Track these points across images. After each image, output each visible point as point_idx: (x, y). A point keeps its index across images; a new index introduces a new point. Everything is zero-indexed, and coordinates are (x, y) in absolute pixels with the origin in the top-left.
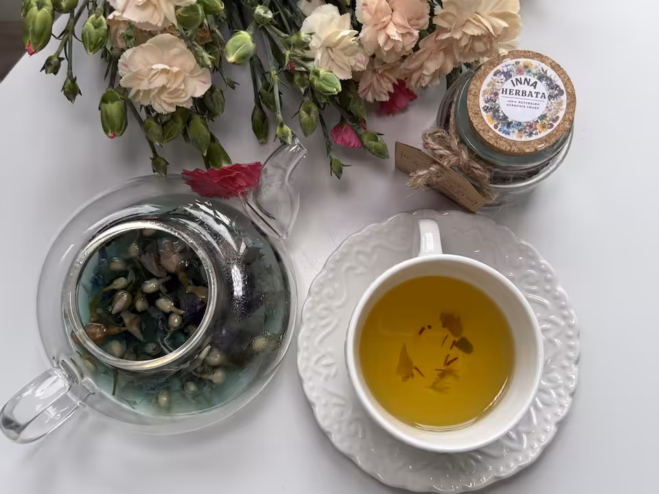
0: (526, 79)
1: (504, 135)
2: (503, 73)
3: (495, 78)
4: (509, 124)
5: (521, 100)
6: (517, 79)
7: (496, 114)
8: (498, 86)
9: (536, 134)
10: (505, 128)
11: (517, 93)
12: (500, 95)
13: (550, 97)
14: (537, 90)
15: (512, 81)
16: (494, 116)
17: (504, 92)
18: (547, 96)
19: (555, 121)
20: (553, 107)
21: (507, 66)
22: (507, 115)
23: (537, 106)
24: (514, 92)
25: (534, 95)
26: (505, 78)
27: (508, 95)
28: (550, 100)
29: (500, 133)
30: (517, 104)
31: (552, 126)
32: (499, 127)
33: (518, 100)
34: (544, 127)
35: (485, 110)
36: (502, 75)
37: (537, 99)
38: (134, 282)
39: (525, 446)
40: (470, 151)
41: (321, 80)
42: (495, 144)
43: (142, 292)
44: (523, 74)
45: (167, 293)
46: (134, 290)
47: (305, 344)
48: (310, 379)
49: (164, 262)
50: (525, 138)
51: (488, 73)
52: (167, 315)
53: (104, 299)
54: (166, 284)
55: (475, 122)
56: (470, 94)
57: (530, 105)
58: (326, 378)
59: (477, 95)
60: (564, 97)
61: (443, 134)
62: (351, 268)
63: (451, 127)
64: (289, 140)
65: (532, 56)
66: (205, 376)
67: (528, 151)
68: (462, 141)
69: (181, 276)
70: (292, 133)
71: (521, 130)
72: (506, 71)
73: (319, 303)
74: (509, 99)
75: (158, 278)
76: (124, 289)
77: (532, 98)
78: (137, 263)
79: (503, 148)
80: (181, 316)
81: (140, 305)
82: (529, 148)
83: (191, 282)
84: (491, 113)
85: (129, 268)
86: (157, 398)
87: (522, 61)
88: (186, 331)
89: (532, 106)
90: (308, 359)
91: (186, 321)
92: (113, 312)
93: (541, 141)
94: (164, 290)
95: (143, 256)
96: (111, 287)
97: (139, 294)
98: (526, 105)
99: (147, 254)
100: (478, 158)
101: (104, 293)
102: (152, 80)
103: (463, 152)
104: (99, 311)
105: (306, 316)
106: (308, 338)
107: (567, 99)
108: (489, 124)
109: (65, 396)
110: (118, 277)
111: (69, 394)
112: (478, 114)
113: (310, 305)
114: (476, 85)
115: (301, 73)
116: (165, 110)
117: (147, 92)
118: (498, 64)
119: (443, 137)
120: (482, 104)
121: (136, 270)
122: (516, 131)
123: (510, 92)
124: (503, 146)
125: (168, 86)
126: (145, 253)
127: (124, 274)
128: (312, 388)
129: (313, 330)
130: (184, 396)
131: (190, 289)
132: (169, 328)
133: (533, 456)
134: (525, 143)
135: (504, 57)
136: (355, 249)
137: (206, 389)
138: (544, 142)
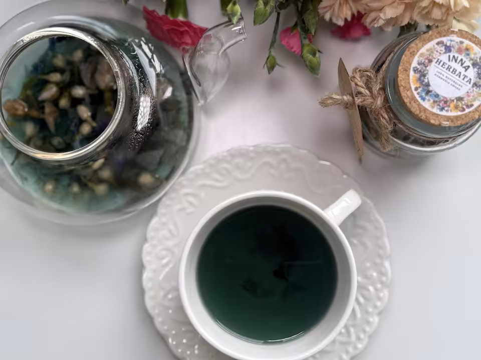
0: (462, 60)
1: (419, 99)
2: (446, 46)
3: (436, 46)
4: (428, 92)
5: (449, 76)
6: (454, 57)
7: (422, 78)
8: (436, 55)
9: (447, 111)
10: (423, 94)
11: (449, 68)
12: (433, 64)
13: (475, 85)
14: (466, 74)
15: (449, 56)
16: (419, 79)
17: (438, 63)
19: (468, 107)
20: (472, 94)
21: (451, 41)
22: (431, 83)
23: (460, 87)
24: (446, 66)
25: (462, 77)
26: (444, 51)
27: (440, 67)
28: (473, 87)
29: (417, 96)
30: (444, 78)
31: (464, 110)
32: (419, 90)
33: (446, 75)
34: (456, 107)
35: (415, 71)
36: (444, 47)
37: (463, 81)
40: (386, 100)
42: (408, 104)
44: (461, 54)
45: (89, 103)
49: (98, 77)
50: (436, 110)
51: (432, 39)
52: (81, 121)
53: (36, 85)
54: (91, 96)
55: (401, 76)
56: (409, 50)
57: (454, 84)
59: (414, 54)
61: (372, 76)
63: (381, 72)
64: (235, 20)
65: (476, 42)
66: (90, 184)
67: (432, 122)
68: (383, 89)
70: (241, 15)
71: (436, 102)
72: (448, 44)
74: (439, 71)
75: (87, 88)
76: (56, 84)
77: (458, 78)
78: (76, 68)
79: (413, 110)
80: (92, 127)
81: (64, 103)
82: (435, 120)
85: (67, 68)
87: (467, 42)
89: (456, 85)
92: (40, 99)
93: (448, 118)
94: (88, 100)
95: (83, 64)
96: (46, 77)
97: (66, 94)
98: (451, 82)
99: (87, 64)
100: (389, 109)
101: (39, 79)
103: (379, 98)
104: (29, 92)
108: (412, 84)
112: (407, 71)
114: (417, 45)
118: (444, 36)
119: (370, 77)
120: (414, 64)
122: (432, 101)
123: (443, 64)
126: (86, 62)
130: (66, 192)
132: (79, 133)
134: (434, 114)
135: (453, 32)
138: (450, 121)
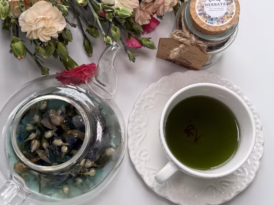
1: (211, 25)
4: (212, 19)
5: (215, 8)
7: (205, 15)
8: (203, 3)
9: (225, 21)
10: (211, 21)
11: (212, 5)
13: (228, 4)
14: (221, 2)
16: (204, 17)
17: (206, 6)
18: (226, 4)
19: (232, 14)
20: (230, 8)
22: (210, 15)
23: (223, 9)
24: (211, 5)
25: (220, 5)
27: (208, 6)
28: (228, 5)
29: (209, 24)
30: (213, 10)
31: (231, 17)
32: (208, 21)
34: (228, 18)
35: (200, 15)
37: (222, 6)
38: (39, 135)
39: (247, 174)
41: (121, 11)
42: (208, 30)
43: (45, 139)
45: (58, 136)
46: (40, 138)
47: (132, 147)
48: (138, 163)
49: (53, 121)
50: (221, 24)
52: (60, 147)
53: (25, 146)
54: (56, 132)
55: (196, 21)
56: (191, 9)
57: (219, 9)
58: (146, 162)
59: (194, 9)
60: (234, 3)
61: (180, 32)
62: (146, 107)
63: (183, 28)
64: (111, 43)
66: (86, 174)
67: (223, 30)
68: (191, 33)
69: (63, 126)
71: (218, 21)
73: (134, 126)
74: (209, 8)
75: (52, 130)
76: (35, 139)
77: (219, 6)
78: (39, 124)
80: (67, 146)
81: (45, 145)
82: (223, 28)
83: (69, 128)
84: (202, 16)
85: (36, 128)
86: (63, 190)
88: (71, 153)
89: (220, 9)
90: (135, 154)
91: (70, 149)
92: (32, 151)
94: (56, 135)
95: (42, 120)
96: (28, 139)
97: (43, 140)
98: (218, 10)
99: (44, 119)
101: (25, 142)
102: (38, 24)
103: (192, 37)
105: (130, 133)
106: (133, 144)
107: (235, 4)
108: (203, 21)
109: (17, 196)
110: (31, 134)
111: (19, 195)
112: (197, 17)
113: (131, 128)
114: (193, 4)
115: (109, 12)
116: (45, 40)
117: (36, 31)
120: (198, 12)
121: (39, 128)
122: (216, 22)
123: (209, 5)
124: (212, 30)
125: (46, 27)
126: (43, 118)
127: (34, 131)
128: (140, 168)
129: (134, 139)
130: (76, 186)
131: (69, 132)
132: (62, 153)
133: (252, 177)
134: (221, 26)
136: (147, 97)
137: (87, 180)
138: (230, 25)
